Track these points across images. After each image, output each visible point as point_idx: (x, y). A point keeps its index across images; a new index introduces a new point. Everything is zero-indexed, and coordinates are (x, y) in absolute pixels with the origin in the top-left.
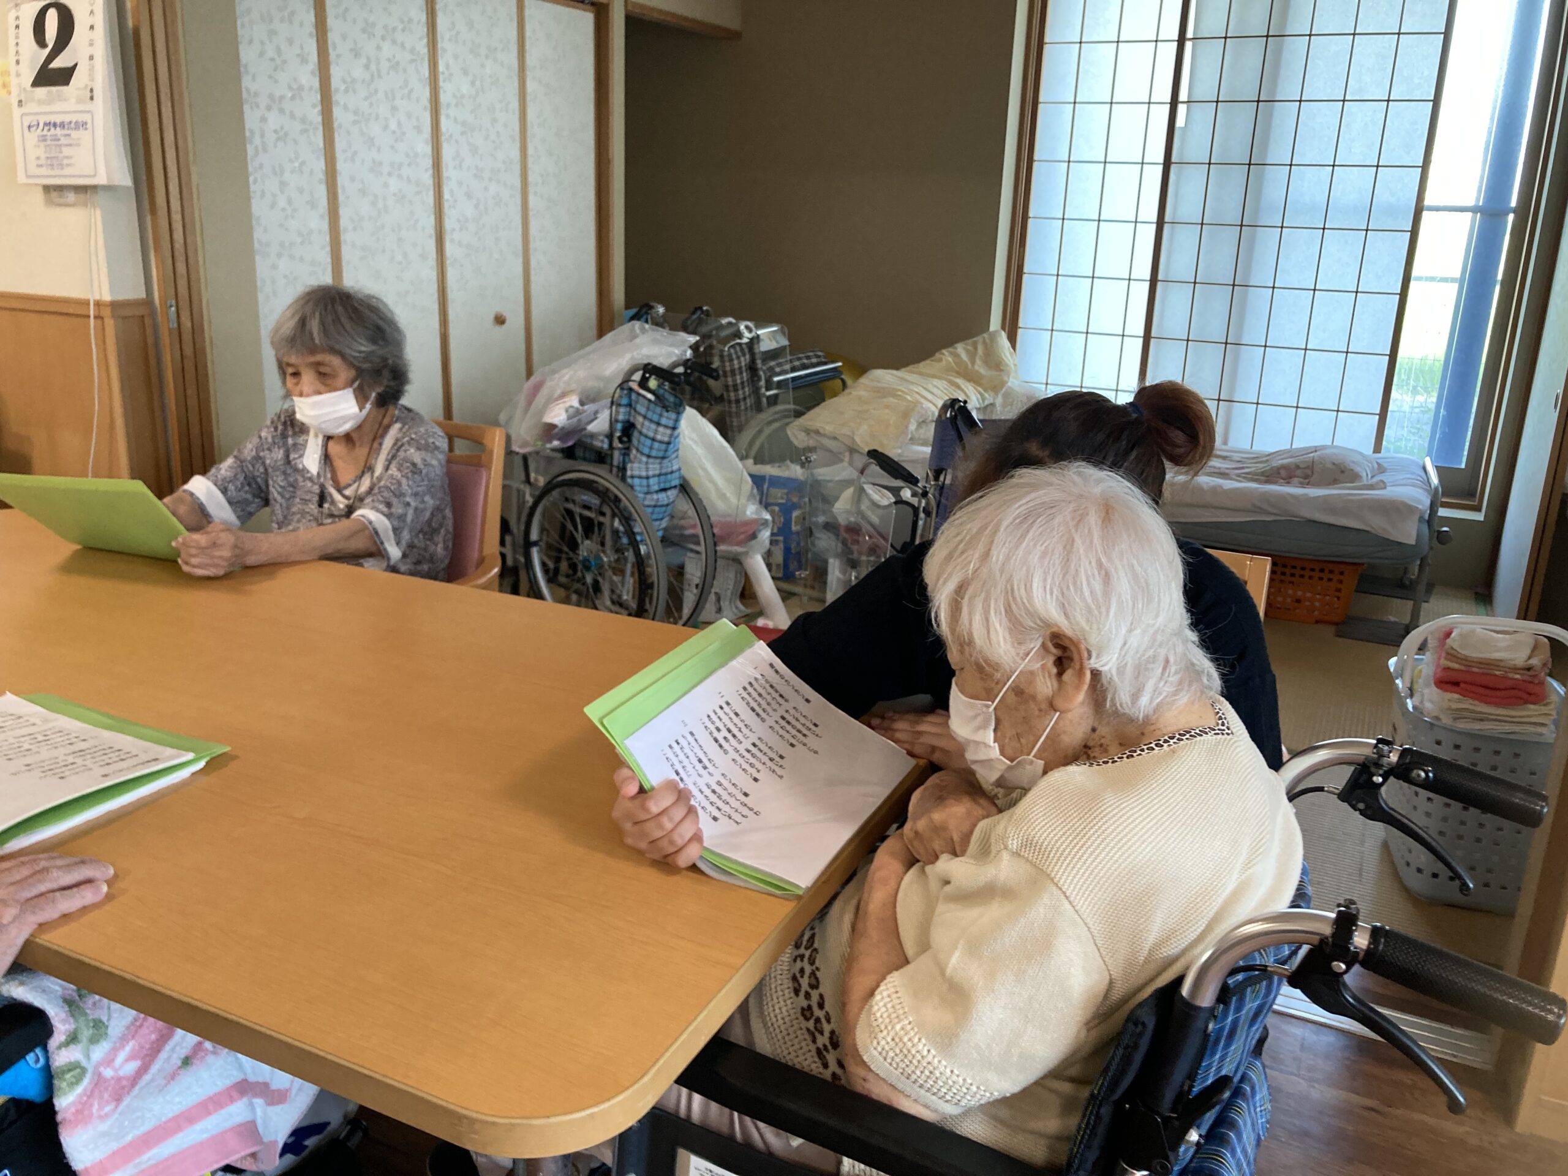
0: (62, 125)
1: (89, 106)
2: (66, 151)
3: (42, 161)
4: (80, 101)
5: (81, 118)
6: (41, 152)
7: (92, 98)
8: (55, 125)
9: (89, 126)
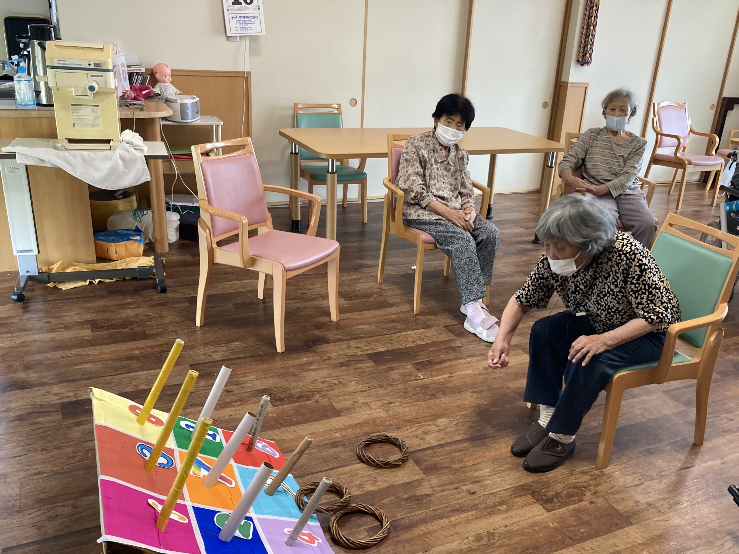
0: (248, 17)
1: (257, 11)
2: (249, 25)
3: (238, 28)
4: (254, 10)
5: (255, 15)
6: (238, 25)
7: (259, 9)
8: (244, 17)
9: (259, 17)
